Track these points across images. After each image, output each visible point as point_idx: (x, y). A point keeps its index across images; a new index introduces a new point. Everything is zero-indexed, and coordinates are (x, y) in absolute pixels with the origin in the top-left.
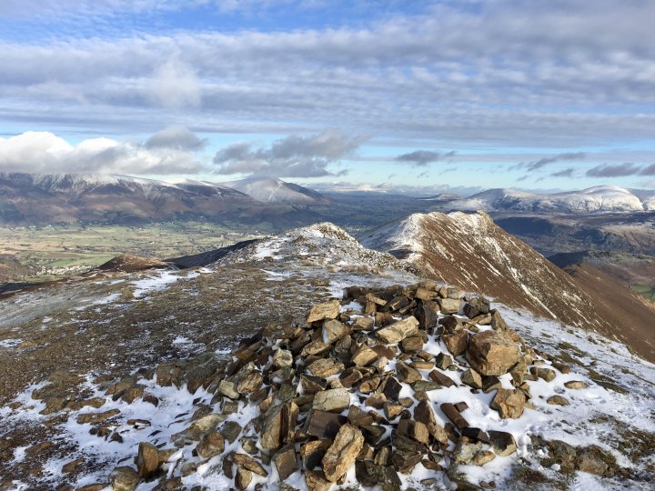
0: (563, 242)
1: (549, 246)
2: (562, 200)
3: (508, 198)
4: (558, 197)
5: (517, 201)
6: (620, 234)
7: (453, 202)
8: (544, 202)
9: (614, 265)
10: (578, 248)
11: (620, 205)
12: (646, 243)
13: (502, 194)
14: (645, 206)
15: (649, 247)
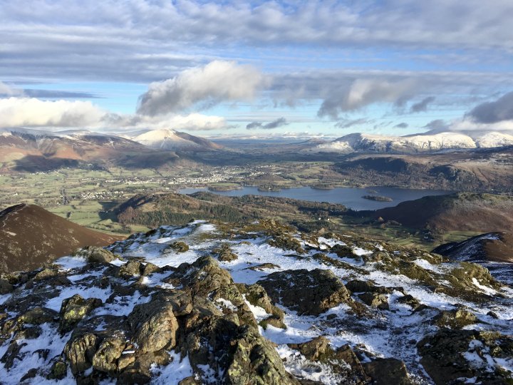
0: (417, 180)
1: (406, 183)
2: (410, 141)
3: (366, 140)
4: (406, 139)
5: (373, 143)
6: (469, 170)
7: (320, 146)
8: (395, 143)
9: (489, 209)
10: (432, 185)
11: (457, 144)
12: (493, 179)
13: (361, 138)
14: (477, 144)
15: (496, 182)
